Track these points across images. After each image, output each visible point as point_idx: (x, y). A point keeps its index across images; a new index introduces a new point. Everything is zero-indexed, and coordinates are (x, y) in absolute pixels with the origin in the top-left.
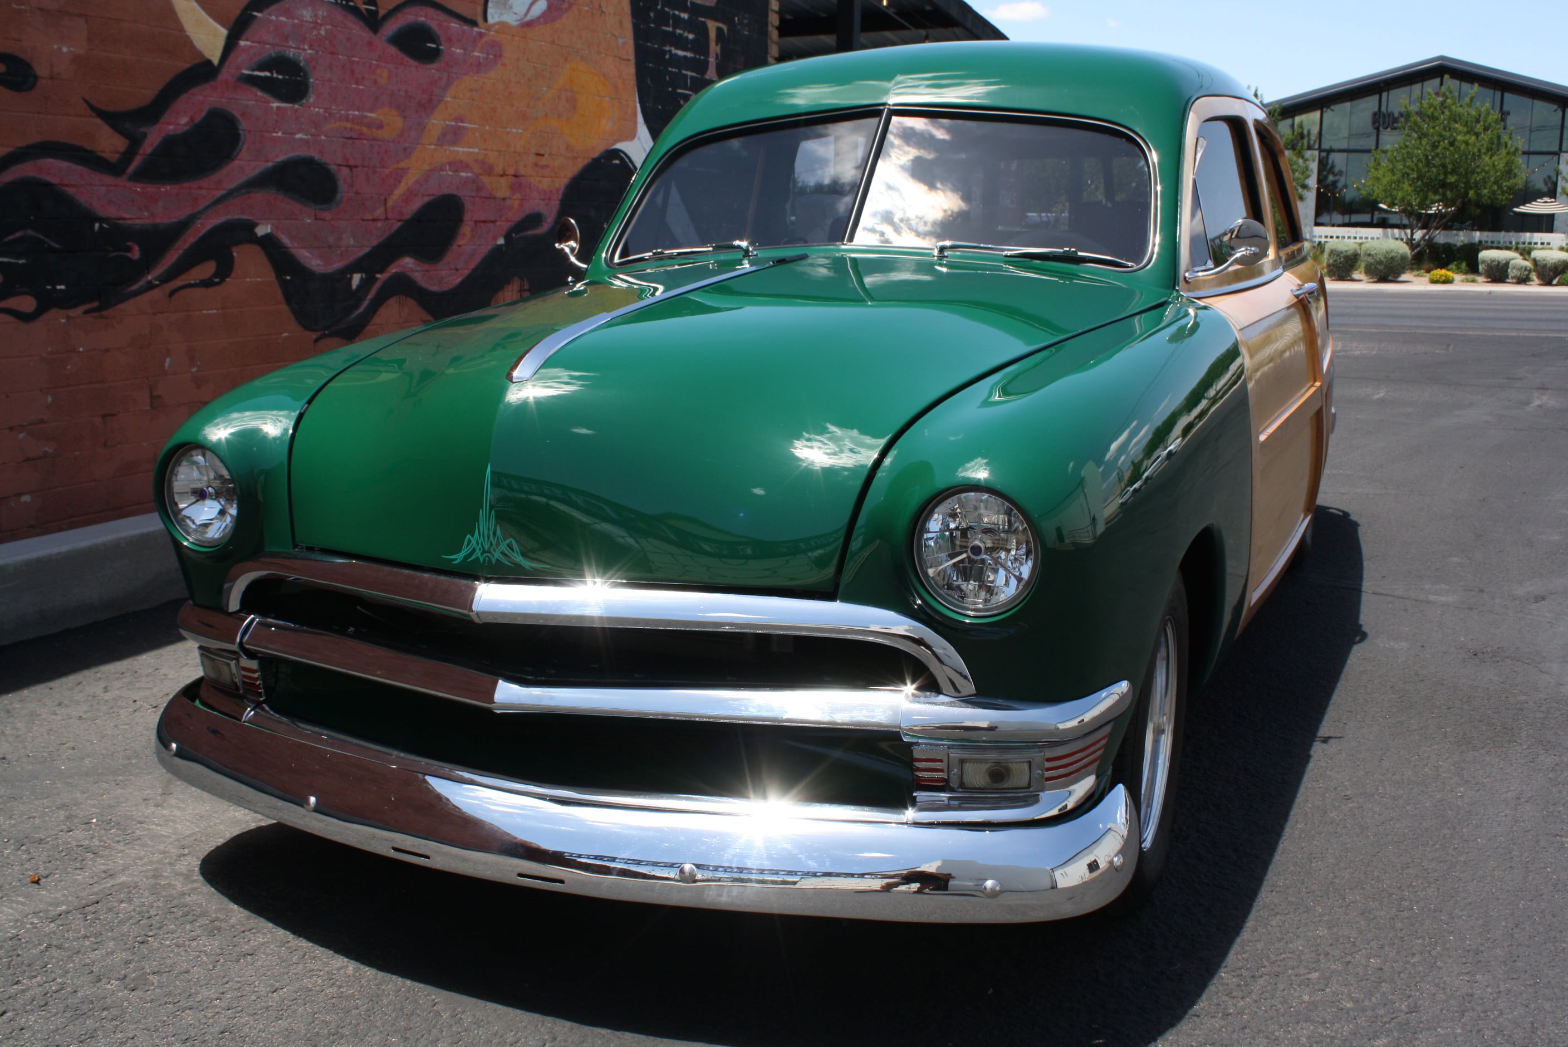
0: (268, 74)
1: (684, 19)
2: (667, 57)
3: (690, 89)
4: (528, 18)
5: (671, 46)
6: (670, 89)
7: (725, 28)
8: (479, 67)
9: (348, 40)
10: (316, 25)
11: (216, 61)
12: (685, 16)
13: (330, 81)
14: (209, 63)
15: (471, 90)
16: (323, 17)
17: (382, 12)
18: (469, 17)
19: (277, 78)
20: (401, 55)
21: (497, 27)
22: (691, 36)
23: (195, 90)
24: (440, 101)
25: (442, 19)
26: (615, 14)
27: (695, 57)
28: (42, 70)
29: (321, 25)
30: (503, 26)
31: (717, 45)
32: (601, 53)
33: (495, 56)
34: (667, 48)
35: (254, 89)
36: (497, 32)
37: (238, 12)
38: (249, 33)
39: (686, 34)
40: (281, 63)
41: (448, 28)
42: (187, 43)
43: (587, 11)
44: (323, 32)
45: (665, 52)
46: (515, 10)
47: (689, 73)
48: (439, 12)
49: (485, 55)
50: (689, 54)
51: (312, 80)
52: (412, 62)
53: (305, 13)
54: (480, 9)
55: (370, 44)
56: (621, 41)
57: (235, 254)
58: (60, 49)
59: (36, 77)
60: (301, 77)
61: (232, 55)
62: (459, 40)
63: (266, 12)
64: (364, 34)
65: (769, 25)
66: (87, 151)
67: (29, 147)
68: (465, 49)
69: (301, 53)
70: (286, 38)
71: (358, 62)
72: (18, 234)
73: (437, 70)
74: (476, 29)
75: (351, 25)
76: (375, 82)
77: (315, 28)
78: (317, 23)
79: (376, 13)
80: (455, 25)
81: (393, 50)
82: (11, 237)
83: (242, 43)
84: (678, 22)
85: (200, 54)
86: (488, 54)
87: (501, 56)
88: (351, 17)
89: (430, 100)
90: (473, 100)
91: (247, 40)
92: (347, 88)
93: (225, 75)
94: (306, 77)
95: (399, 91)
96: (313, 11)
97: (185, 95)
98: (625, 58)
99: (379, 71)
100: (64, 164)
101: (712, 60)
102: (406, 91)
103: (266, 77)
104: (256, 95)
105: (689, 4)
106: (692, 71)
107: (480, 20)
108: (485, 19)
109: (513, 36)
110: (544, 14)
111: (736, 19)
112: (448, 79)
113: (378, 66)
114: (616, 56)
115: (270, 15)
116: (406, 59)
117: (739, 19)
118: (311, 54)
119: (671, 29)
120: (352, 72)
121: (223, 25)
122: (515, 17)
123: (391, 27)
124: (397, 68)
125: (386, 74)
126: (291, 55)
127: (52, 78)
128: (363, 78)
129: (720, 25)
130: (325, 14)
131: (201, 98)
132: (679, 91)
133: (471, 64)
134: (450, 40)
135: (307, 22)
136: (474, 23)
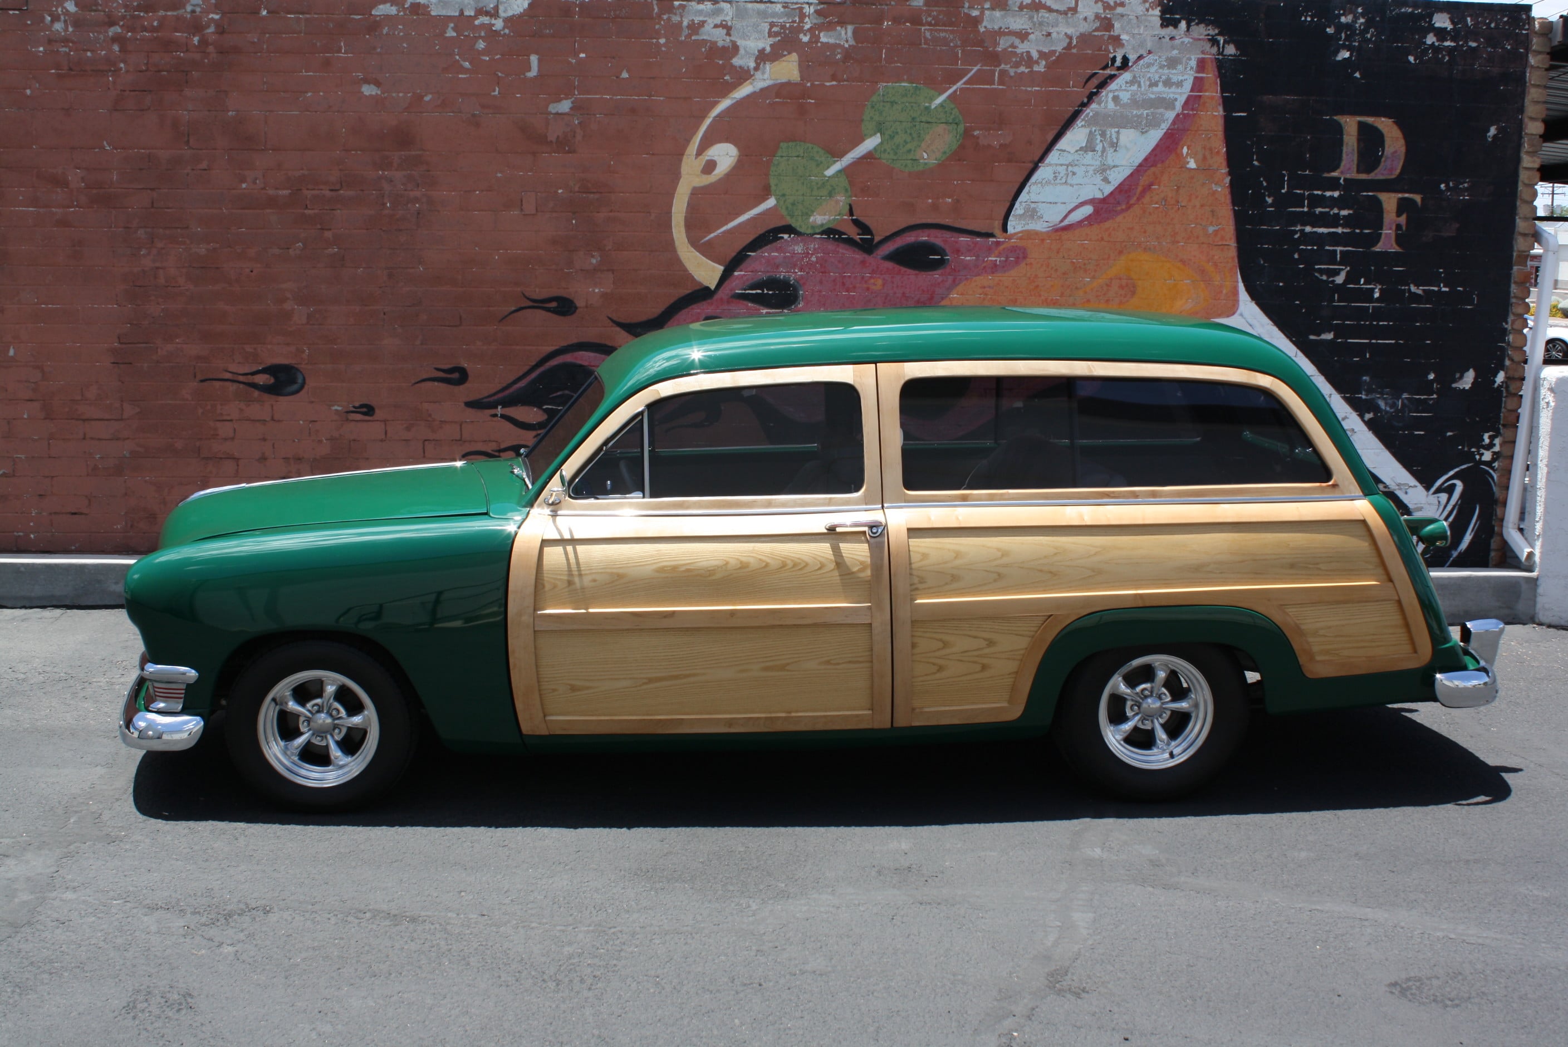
0: (759, 291)
1: (1332, 197)
2: (1296, 236)
3: (1340, 264)
4: (1066, 222)
5: (1304, 224)
6: (1301, 266)
7: (1418, 198)
8: (994, 268)
9: (839, 262)
10: (807, 254)
11: (713, 287)
12: (1336, 194)
13: (820, 291)
14: (707, 288)
15: (984, 287)
16: (815, 249)
17: (877, 239)
18: (983, 231)
19: (767, 294)
20: (897, 267)
21: (1020, 235)
22: (1344, 213)
23: (693, 306)
24: (943, 299)
25: (948, 236)
26: (1202, 206)
27: (1353, 233)
28: (580, 303)
29: (812, 254)
30: (1029, 235)
31: (1399, 214)
32: (1179, 242)
33: (1018, 258)
34: (1299, 228)
35: (745, 302)
36: (1021, 238)
37: (734, 254)
38: (742, 267)
39: (1336, 211)
40: (772, 283)
41: (956, 242)
42: (691, 278)
43: (1157, 208)
44: (814, 259)
45: (1296, 232)
46: (1046, 218)
47: (1339, 249)
48: (944, 232)
49: (1003, 259)
50: (1340, 230)
51: (801, 292)
52: (909, 271)
53: (796, 248)
54: (997, 224)
55: (863, 262)
56: (1211, 229)
57: (723, 408)
58: (594, 291)
59: (576, 308)
60: (790, 290)
61: (726, 283)
62: (969, 251)
63: (759, 251)
64: (857, 256)
65: (1520, 184)
66: (609, 347)
67: (569, 346)
68: (977, 256)
69: (794, 275)
70: (778, 267)
71: (849, 276)
72: (559, 393)
73: (941, 275)
74: (991, 240)
75: (844, 251)
76: (868, 289)
77: (806, 257)
78: (808, 253)
79: (872, 239)
80: (964, 239)
81: (889, 265)
82: (555, 395)
83: (736, 273)
84: (1322, 201)
85: (700, 284)
86: (1007, 257)
87: (1025, 257)
88: (842, 245)
89: (931, 298)
90: (986, 294)
91: (741, 271)
92: (837, 295)
93: (720, 294)
94: (796, 290)
95: (895, 293)
96: (804, 246)
97: (686, 310)
98: (1220, 243)
99: (872, 281)
100: (592, 354)
101: (1388, 232)
102: (904, 293)
103: (757, 293)
104: (747, 306)
105: (1342, 181)
106: (1345, 247)
107: (998, 232)
108: (1005, 229)
109: (1043, 240)
110: (1089, 218)
111: (1443, 186)
112: (954, 281)
113: (871, 278)
114: (1203, 243)
115: (762, 253)
116: (903, 269)
117: (1447, 185)
118: (802, 275)
119: (1306, 209)
120: (843, 284)
121: (720, 264)
122: (1045, 225)
123: (890, 248)
124: (892, 277)
125: (880, 282)
126: (782, 277)
127: (587, 307)
128: (854, 287)
129: (1407, 195)
130: (817, 246)
131: (699, 311)
132: (1316, 267)
133: (985, 267)
134: (958, 251)
135: (798, 253)
136: (992, 235)
